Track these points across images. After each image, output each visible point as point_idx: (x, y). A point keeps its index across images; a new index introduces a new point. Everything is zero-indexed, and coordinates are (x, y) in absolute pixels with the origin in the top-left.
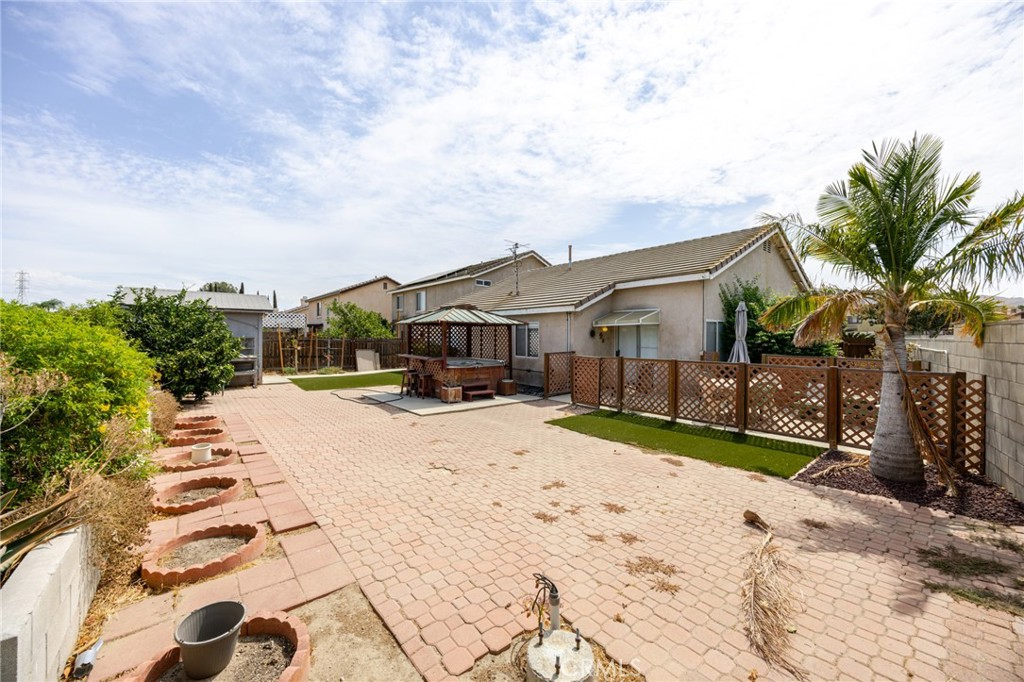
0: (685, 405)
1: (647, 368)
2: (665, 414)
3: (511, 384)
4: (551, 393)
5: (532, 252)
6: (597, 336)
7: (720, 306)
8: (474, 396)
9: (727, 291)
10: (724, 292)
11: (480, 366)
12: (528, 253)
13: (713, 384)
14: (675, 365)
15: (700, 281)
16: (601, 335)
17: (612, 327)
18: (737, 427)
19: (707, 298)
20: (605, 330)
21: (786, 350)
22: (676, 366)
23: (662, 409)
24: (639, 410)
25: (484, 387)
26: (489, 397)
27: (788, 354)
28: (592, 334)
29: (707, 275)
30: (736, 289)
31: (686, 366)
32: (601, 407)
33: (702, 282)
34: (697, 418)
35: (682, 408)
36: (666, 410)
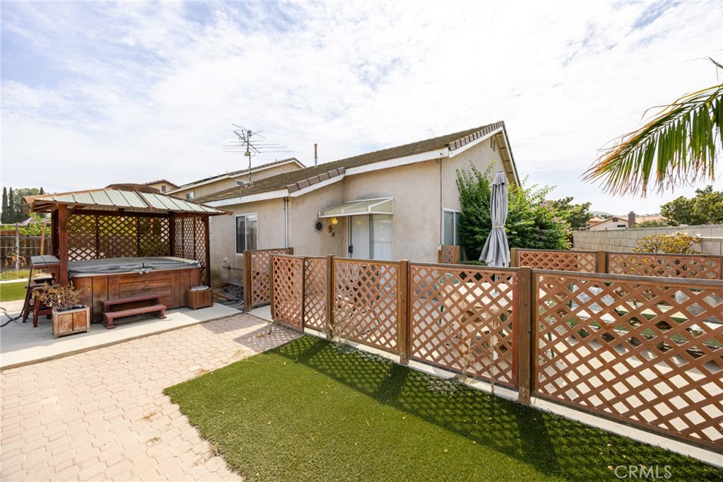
0: (423, 338)
1: (372, 269)
2: (391, 351)
3: (203, 293)
4: (254, 303)
5: (293, 159)
6: (325, 229)
7: (457, 195)
8: (115, 319)
9: (463, 180)
10: (460, 180)
11: (148, 271)
12: (290, 160)
13: (462, 298)
14: (406, 269)
15: (437, 160)
16: (330, 228)
17: (344, 217)
18: (516, 389)
19: (444, 183)
20: (335, 222)
21: (528, 243)
22: (408, 273)
23: (388, 342)
24: (355, 340)
25: (153, 301)
26: (157, 315)
27: (530, 247)
28: (319, 226)
29: (445, 151)
30: (471, 178)
31: (423, 273)
32: (306, 330)
33: (439, 161)
34: (441, 362)
35: (417, 343)
36: (393, 343)
